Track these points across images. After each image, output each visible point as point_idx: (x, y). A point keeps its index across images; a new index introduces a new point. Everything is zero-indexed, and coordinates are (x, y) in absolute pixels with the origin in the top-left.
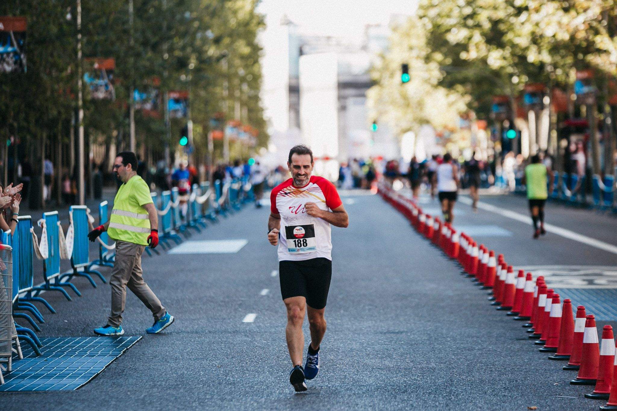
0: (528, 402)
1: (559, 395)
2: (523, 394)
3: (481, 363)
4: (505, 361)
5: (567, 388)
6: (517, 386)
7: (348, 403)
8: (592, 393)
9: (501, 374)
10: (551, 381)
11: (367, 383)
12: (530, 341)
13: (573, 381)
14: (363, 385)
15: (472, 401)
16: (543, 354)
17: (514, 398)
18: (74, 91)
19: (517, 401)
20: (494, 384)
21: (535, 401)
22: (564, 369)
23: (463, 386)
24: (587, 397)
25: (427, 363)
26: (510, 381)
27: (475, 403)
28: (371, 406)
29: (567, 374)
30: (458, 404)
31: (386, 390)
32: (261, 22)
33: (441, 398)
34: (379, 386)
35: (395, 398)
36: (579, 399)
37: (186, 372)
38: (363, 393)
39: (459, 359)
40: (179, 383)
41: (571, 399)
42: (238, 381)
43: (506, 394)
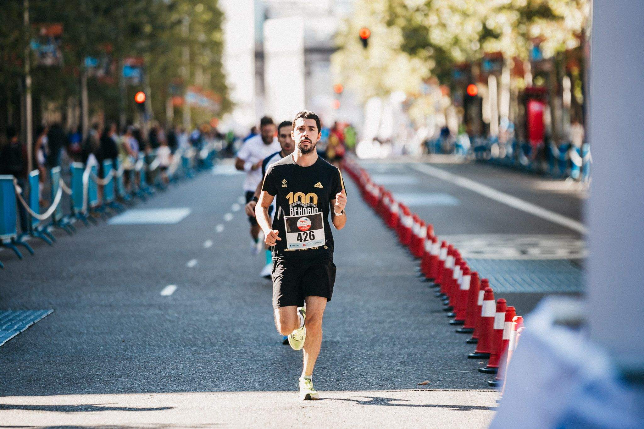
0: (420, 377)
1: (454, 369)
2: (418, 368)
3: (387, 336)
4: (411, 334)
5: (464, 362)
6: (414, 361)
7: (238, 379)
8: (486, 367)
9: (403, 347)
10: (450, 354)
11: (264, 358)
12: (444, 314)
13: (471, 355)
14: (260, 360)
15: (363, 376)
16: (453, 326)
17: (407, 372)
19: (410, 375)
20: (391, 358)
21: (427, 376)
22: (468, 342)
23: (360, 360)
24: (481, 371)
25: (332, 337)
26: (409, 354)
27: (366, 377)
28: (259, 382)
29: (469, 347)
30: (349, 379)
31: (281, 365)
33: (333, 373)
34: (275, 361)
35: (288, 372)
36: (471, 373)
37: (85, 347)
38: (258, 368)
39: (366, 333)
40: (74, 358)
41: (465, 373)
42: (136, 357)
43: (400, 368)
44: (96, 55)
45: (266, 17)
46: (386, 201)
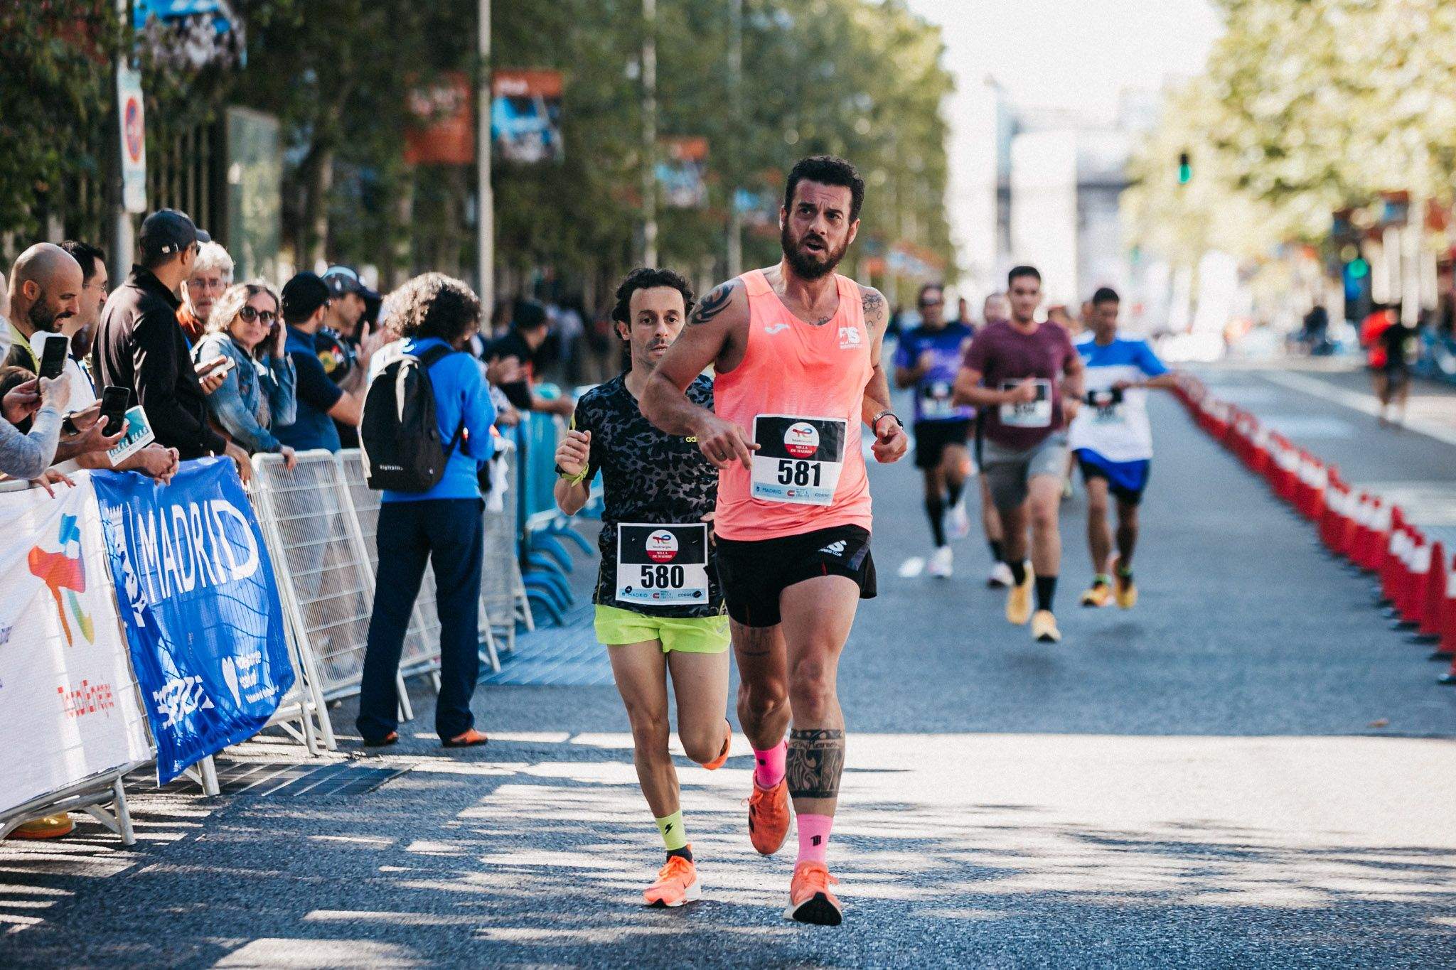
5: (1435, 689)
12: (1378, 612)
13: (1444, 678)
16: (1399, 632)
18: (639, 192)
32: (949, 84)
44: (755, 189)
45: (1016, 129)
46: (1243, 428)
